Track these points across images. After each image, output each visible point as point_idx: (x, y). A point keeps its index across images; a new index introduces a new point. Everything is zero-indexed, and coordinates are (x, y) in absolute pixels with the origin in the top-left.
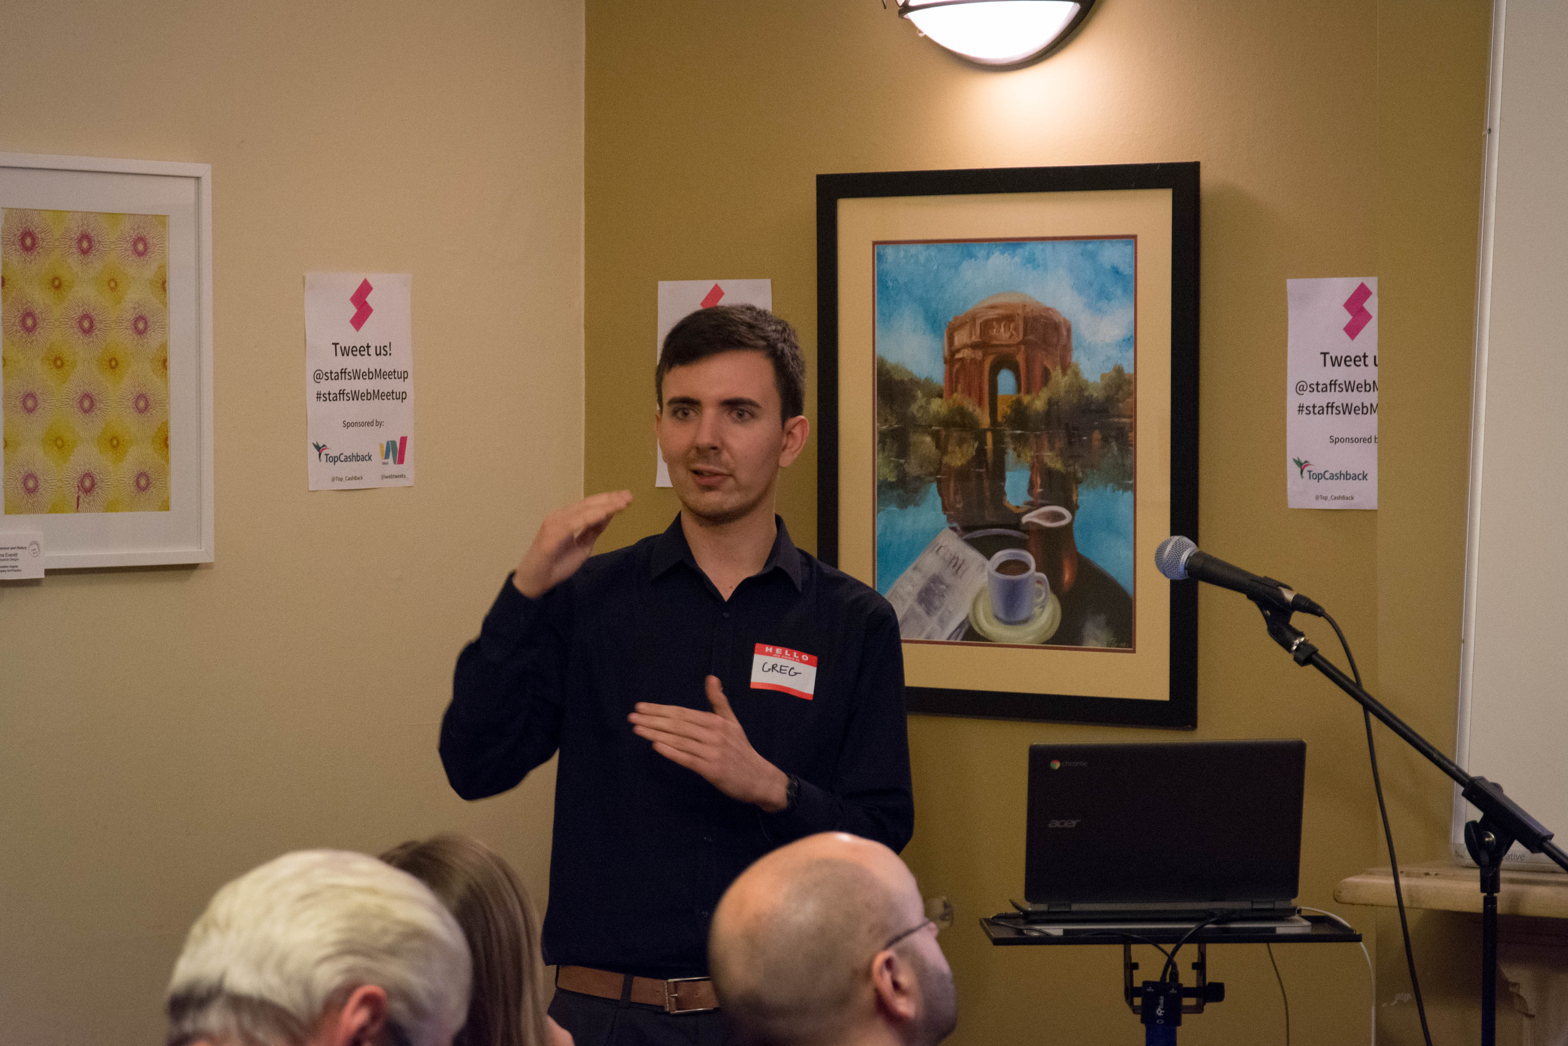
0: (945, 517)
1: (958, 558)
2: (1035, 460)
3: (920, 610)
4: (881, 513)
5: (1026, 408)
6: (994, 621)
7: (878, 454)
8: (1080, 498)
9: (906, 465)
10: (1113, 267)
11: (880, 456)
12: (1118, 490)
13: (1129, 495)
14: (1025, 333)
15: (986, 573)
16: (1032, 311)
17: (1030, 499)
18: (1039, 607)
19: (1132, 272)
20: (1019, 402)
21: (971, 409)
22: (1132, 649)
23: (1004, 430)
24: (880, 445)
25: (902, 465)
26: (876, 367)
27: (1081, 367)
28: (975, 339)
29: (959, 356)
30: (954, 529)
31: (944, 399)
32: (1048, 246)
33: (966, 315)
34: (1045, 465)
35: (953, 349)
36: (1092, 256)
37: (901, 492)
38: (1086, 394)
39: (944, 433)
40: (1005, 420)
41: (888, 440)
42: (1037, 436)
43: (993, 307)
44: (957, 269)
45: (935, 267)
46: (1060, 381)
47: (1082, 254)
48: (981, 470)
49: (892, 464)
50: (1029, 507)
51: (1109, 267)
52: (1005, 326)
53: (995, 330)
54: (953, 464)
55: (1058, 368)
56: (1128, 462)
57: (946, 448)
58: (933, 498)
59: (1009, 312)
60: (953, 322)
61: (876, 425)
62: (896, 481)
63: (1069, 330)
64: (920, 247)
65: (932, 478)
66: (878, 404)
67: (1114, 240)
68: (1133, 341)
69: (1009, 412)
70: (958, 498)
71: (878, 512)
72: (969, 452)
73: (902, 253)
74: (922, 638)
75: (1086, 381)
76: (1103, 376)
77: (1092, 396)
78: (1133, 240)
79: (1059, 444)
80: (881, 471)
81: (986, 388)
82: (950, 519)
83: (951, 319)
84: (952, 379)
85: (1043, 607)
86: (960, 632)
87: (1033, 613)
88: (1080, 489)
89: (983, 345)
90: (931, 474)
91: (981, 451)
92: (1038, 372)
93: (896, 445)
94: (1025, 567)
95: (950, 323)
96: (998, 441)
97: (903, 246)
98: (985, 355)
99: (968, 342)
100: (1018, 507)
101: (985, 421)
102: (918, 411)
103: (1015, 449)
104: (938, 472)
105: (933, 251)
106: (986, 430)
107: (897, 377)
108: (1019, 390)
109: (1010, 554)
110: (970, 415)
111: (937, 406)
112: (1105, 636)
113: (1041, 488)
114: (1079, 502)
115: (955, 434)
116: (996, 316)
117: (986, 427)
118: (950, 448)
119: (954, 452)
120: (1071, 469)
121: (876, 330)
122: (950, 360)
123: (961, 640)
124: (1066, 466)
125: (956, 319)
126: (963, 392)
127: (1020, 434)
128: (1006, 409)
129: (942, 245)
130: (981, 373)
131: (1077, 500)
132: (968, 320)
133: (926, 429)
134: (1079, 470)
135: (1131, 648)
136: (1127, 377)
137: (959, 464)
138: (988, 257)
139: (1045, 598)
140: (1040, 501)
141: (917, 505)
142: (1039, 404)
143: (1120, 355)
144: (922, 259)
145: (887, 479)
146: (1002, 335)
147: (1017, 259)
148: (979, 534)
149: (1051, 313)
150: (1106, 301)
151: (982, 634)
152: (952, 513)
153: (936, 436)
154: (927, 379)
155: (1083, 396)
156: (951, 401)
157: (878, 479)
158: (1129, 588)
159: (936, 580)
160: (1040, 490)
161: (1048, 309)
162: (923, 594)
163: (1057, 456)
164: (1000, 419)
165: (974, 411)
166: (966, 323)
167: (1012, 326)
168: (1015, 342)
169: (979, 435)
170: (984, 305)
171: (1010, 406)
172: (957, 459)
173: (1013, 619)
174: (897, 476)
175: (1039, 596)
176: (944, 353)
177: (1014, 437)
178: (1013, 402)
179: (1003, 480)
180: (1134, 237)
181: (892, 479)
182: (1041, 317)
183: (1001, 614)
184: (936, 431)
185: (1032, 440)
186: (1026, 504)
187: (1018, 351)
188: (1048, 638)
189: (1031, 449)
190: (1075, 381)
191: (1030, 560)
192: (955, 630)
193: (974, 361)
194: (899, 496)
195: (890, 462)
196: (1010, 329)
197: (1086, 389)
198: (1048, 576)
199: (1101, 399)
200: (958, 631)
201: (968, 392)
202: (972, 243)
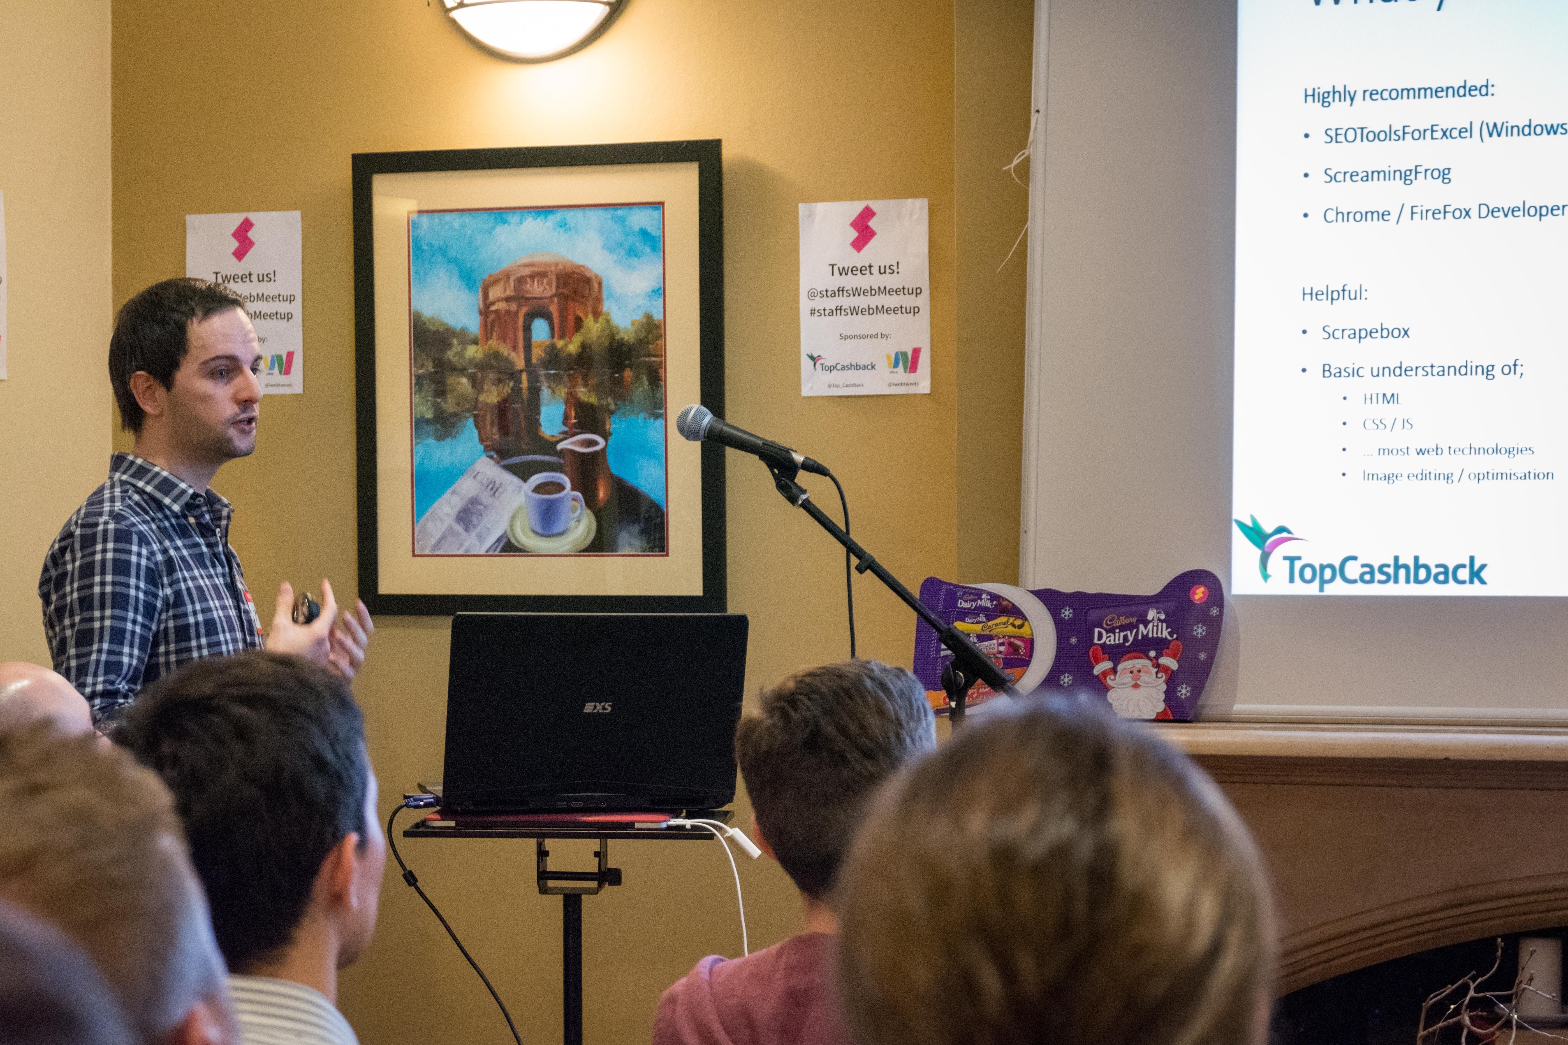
0: (482, 447)
1: (495, 482)
2: (569, 395)
3: (459, 528)
4: (419, 446)
5: (559, 351)
6: (531, 534)
7: (415, 394)
8: (613, 426)
9: (442, 404)
10: (641, 230)
11: (417, 396)
12: (650, 418)
13: (660, 423)
14: (558, 289)
15: (523, 494)
16: (564, 268)
17: (565, 429)
18: (575, 520)
19: (660, 234)
20: (553, 346)
21: (506, 353)
22: (665, 553)
23: (538, 371)
24: (417, 387)
25: (439, 404)
26: (412, 319)
27: (612, 314)
28: (510, 292)
29: (493, 308)
30: (491, 457)
31: (479, 346)
32: (579, 213)
33: (500, 273)
34: (579, 399)
35: (488, 302)
36: (622, 221)
37: (439, 426)
38: (618, 337)
39: (480, 375)
40: (539, 362)
41: (425, 382)
42: (569, 375)
43: (525, 266)
44: (490, 233)
45: (469, 232)
46: (593, 327)
47: (612, 219)
48: (517, 406)
49: (429, 404)
50: (564, 436)
51: (638, 229)
52: (538, 282)
53: (528, 285)
54: (489, 401)
55: (590, 316)
56: (658, 395)
57: (482, 388)
59: (542, 269)
60: (487, 279)
61: (413, 369)
62: (434, 417)
63: (600, 284)
64: (454, 215)
65: (468, 414)
66: (414, 352)
67: (642, 206)
68: (662, 292)
69: (543, 355)
70: (495, 429)
71: (417, 444)
72: (505, 391)
73: (436, 221)
74: (461, 552)
75: (617, 328)
76: (633, 323)
77: (622, 339)
78: (661, 206)
79: (593, 381)
80: (418, 410)
81: (521, 334)
82: (486, 449)
83: (485, 277)
84: (488, 329)
85: (579, 521)
86: (498, 545)
87: (569, 526)
88: (612, 419)
89: (519, 298)
90: (467, 411)
91: (517, 389)
92: (571, 320)
93: (433, 386)
94: (562, 488)
95: (485, 280)
96: (533, 380)
97: (436, 215)
98: (519, 306)
99: (503, 296)
100: (553, 436)
101: (519, 362)
102: (454, 356)
103: (549, 387)
104: (475, 408)
105: (467, 218)
106: (521, 371)
107: (433, 328)
108: (553, 336)
109: (547, 476)
110: (507, 359)
111: (473, 352)
112: (638, 543)
113: (575, 419)
114: (611, 430)
116: (529, 273)
117: (521, 368)
118: (486, 388)
119: (490, 391)
120: (604, 402)
121: (412, 288)
122: (485, 312)
123: (500, 552)
124: (599, 399)
125: (490, 275)
126: (498, 339)
127: (556, 374)
128: (540, 353)
129: (476, 214)
130: (516, 322)
131: (610, 429)
132: (502, 277)
133: (462, 371)
134: (612, 402)
136: (657, 322)
137: (495, 401)
138: (521, 223)
139: (581, 513)
140: (575, 430)
141: (454, 437)
142: (573, 347)
143: (650, 304)
144: (456, 225)
145: (424, 416)
146: (536, 289)
147: (549, 224)
148: (516, 460)
149: (583, 269)
150: (636, 259)
151: (519, 546)
152: (489, 443)
153: (472, 377)
154: (462, 329)
155: (614, 339)
156: (486, 347)
157: (416, 417)
159: (474, 501)
160: (574, 421)
161: (580, 266)
162: (462, 514)
163: (590, 391)
164: (534, 361)
165: (510, 355)
166: (500, 280)
167: (545, 281)
168: (547, 295)
169: (515, 376)
170: (518, 264)
171: (545, 351)
172: (492, 396)
173: (550, 533)
174: (435, 413)
175: (574, 511)
176: (479, 306)
177: (548, 376)
178: (548, 346)
179: (539, 413)
180: (662, 204)
181: (429, 415)
182: (574, 273)
183: (538, 529)
184: (471, 373)
185: (566, 378)
186: (560, 433)
187: (552, 302)
188: (584, 547)
189: (565, 386)
190: (606, 327)
191: (566, 481)
192: (494, 544)
193: (508, 312)
194: (436, 431)
195: (428, 401)
196: (543, 283)
197: (618, 333)
198: (583, 495)
199: (632, 341)
200: (497, 544)
201: (503, 338)
202: (505, 211)
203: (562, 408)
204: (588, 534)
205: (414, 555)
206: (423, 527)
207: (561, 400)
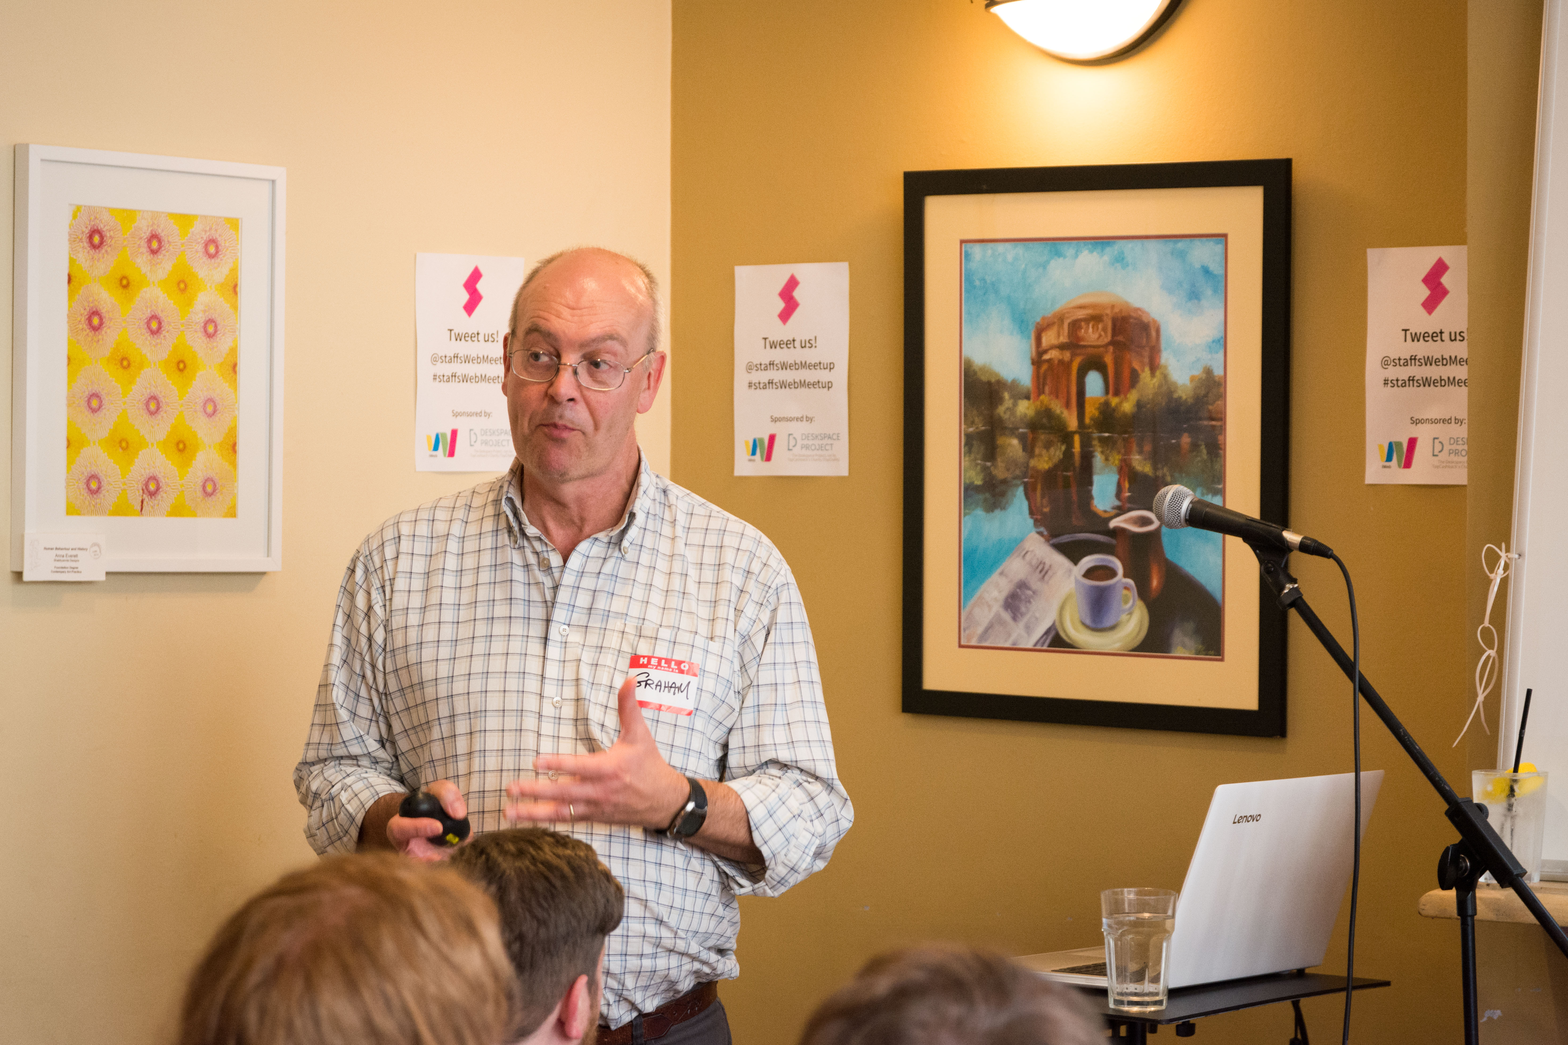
1: (1044, 563)
2: (1123, 464)
3: (1006, 616)
4: (967, 517)
5: (1114, 410)
6: (1081, 627)
7: (965, 456)
9: (992, 468)
10: (1203, 267)
11: (967, 459)
12: (1207, 495)
14: (1113, 335)
15: (1072, 578)
16: (1121, 311)
17: (1117, 503)
18: (1127, 613)
19: (1222, 272)
20: (1107, 404)
21: (1058, 412)
22: (1220, 657)
23: (1092, 433)
24: (967, 448)
25: (988, 468)
26: (963, 369)
27: (1170, 368)
28: (1064, 339)
29: (1046, 357)
30: (1041, 534)
31: (1031, 401)
32: (1137, 245)
33: (1054, 315)
34: (1133, 468)
35: (1040, 349)
36: (1182, 255)
37: (987, 495)
38: (1175, 396)
39: (1031, 436)
40: (1093, 422)
41: (975, 442)
42: (1124, 439)
43: (1081, 307)
44: (1044, 267)
45: (1023, 266)
46: (1148, 383)
47: (1172, 254)
48: (1069, 474)
49: (979, 467)
50: (1117, 511)
51: (1200, 267)
52: (1093, 328)
53: (1083, 331)
54: (1040, 467)
55: (1147, 369)
56: (1217, 467)
57: (1033, 451)
58: (1019, 503)
59: (1097, 312)
60: (1041, 323)
61: (963, 427)
62: (984, 484)
63: (1158, 331)
64: (1007, 245)
65: (1019, 482)
66: (965, 406)
67: (1204, 239)
68: (1223, 342)
69: (1097, 414)
70: (1045, 501)
71: (965, 515)
72: (1056, 455)
73: (990, 252)
74: (1007, 645)
75: (1175, 384)
76: (1192, 379)
77: (1180, 398)
78: (1223, 238)
79: (1148, 448)
80: (968, 475)
81: (1074, 389)
82: (1037, 523)
83: (1038, 320)
84: (1040, 380)
85: (1131, 614)
86: (1046, 639)
87: (1120, 619)
89: (1073, 345)
90: (1018, 478)
91: (1068, 454)
92: (1126, 374)
93: (982, 448)
94: (1112, 573)
95: (1038, 323)
96: (1086, 444)
97: (989, 245)
98: (1073, 355)
99: (1056, 342)
100: (1105, 511)
101: (1073, 423)
102: (1005, 413)
103: (1102, 452)
104: (1025, 475)
105: (1020, 249)
106: (1073, 433)
107: (984, 378)
108: (1107, 392)
109: (1098, 559)
110: (1058, 418)
111: (1024, 408)
112: (1193, 643)
113: (1128, 492)
115: (1043, 437)
116: (1082, 317)
117: (1074, 430)
118: (1037, 451)
120: (1160, 473)
121: (963, 331)
122: (1037, 362)
123: (1049, 646)
124: (1155, 468)
125: (1043, 318)
126: (1051, 393)
127: (1109, 437)
128: (1094, 411)
129: (1031, 244)
130: (1069, 374)
132: (1056, 320)
133: (1013, 432)
134: (1168, 473)
135: (1219, 655)
136: (1217, 379)
137: (1046, 467)
138: (1076, 256)
139: (1133, 605)
140: (1128, 505)
142: (1128, 406)
143: (1210, 357)
145: (973, 483)
146: (1091, 335)
147: (1106, 258)
149: (1140, 313)
150: (1196, 301)
151: (1068, 641)
152: (1039, 517)
153: (1022, 438)
154: (1014, 381)
155: (1172, 397)
156: (1038, 403)
157: (965, 484)
158: (1218, 596)
159: (1022, 585)
160: (1128, 494)
161: (1137, 310)
162: (1010, 600)
163: (1145, 459)
164: (1087, 421)
165: (1062, 413)
166: (1053, 324)
167: (1100, 326)
168: (1104, 343)
169: (1066, 437)
170: (1072, 305)
171: (1098, 409)
172: (1044, 462)
173: (1100, 626)
174: (984, 479)
175: (1126, 602)
176: (1032, 354)
177: (1102, 440)
178: (1100, 404)
179: (1091, 483)
180: (1225, 236)
181: (978, 482)
182: (1130, 317)
183: (1088, 622)
184: (1023, 434)
185: (1120, 443)
186: (1114, 508)
187: (1107, 352)
188: (1135, 645)
189: (1119, 452)
190: (1164, 382)
191: (1118, 565)
192: (1042, 637)
193: (1061, 362)
194: (985, 500)
195: (977, 464)
196: (1098, 329)
197: (1175, 391)
198: (1136, 583)
199: (1190, 401)
200: (1044, 638)
201: (1056, 393)
202: (1060, 242)
203: (1114, 478)
204: (1139, 632)
205: (961, 646)
206: (970, 613)
207: (1115, 469)
